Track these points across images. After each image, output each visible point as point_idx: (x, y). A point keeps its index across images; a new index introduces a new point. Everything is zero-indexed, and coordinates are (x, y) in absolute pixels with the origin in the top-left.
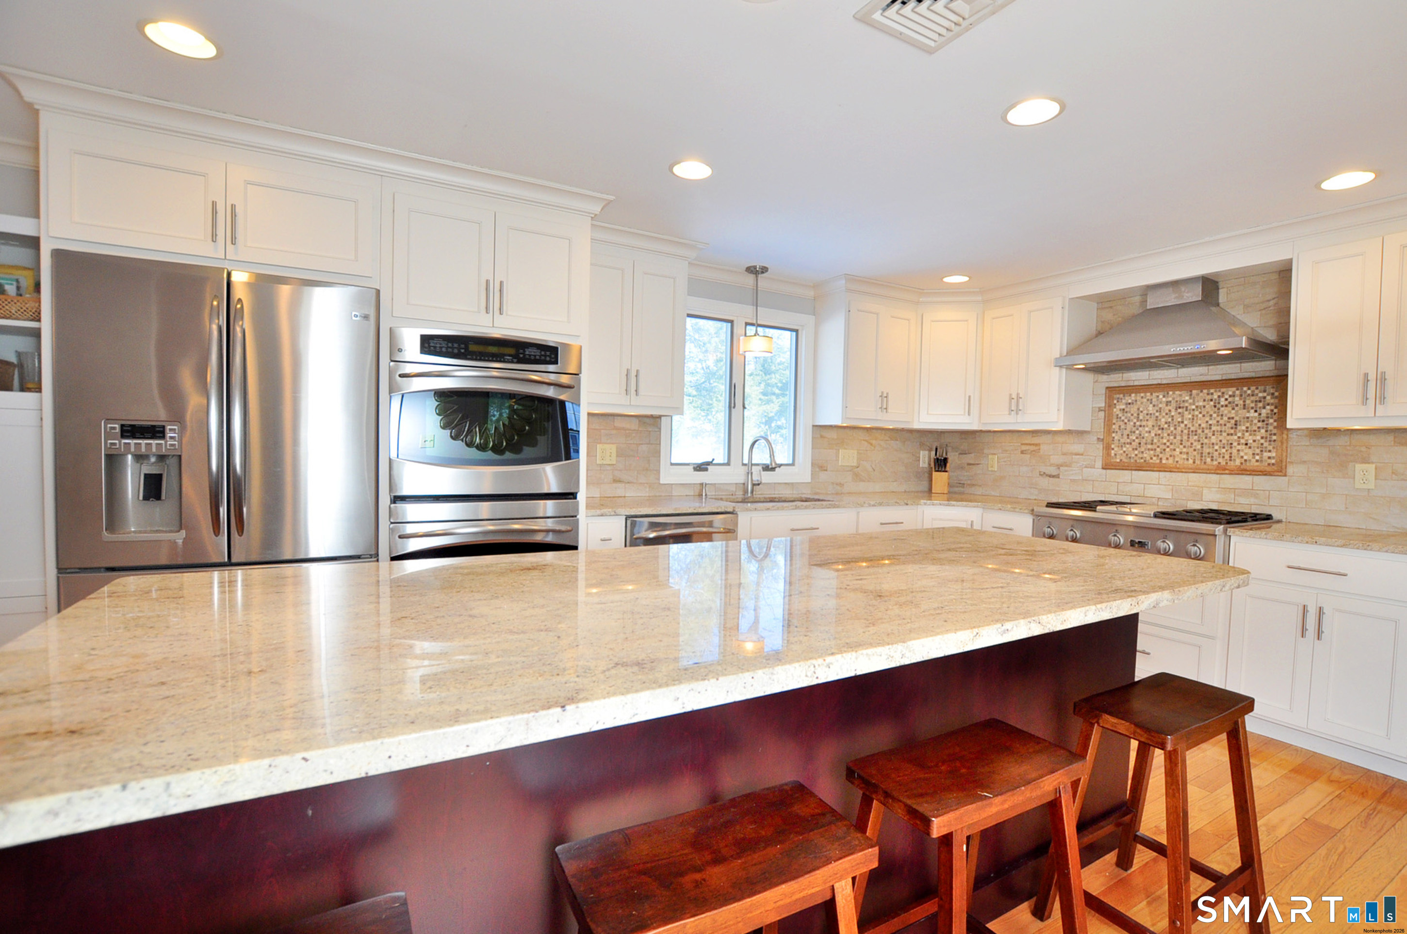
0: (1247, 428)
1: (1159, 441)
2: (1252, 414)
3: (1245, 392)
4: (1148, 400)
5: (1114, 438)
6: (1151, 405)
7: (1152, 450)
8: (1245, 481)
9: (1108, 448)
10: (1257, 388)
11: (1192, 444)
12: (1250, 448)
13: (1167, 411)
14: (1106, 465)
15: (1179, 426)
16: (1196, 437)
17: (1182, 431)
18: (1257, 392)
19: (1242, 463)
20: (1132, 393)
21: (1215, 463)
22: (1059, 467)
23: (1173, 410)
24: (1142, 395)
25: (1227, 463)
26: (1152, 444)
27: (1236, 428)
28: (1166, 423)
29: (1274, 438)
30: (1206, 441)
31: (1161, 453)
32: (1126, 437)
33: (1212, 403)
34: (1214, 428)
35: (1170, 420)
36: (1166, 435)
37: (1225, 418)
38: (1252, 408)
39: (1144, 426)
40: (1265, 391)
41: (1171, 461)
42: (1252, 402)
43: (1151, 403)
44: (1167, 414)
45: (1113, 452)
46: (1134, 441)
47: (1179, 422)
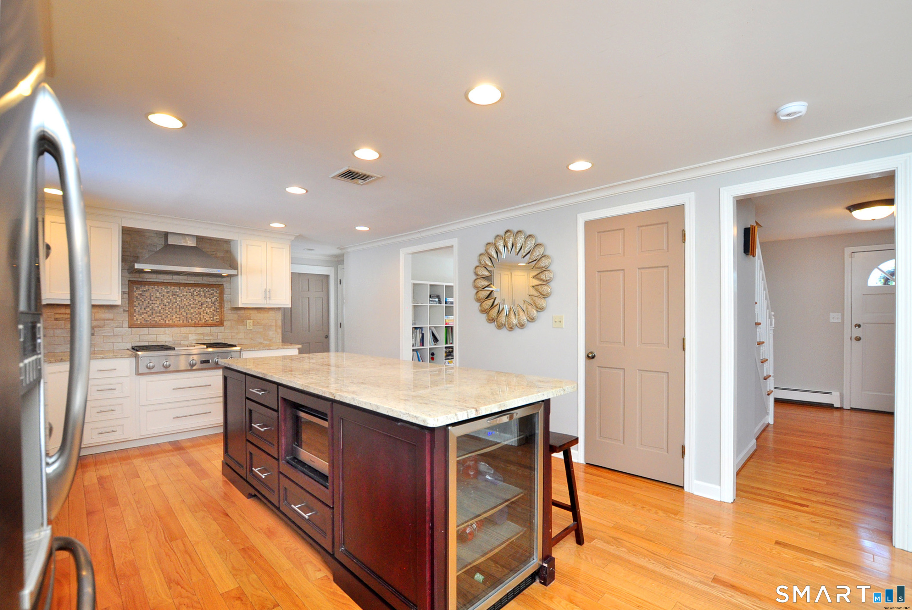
0: (207, 306)
1: (163, 311)
2: (208, 300)
3: (205, 290)
4: (156, 290)
5: (135, 310)
6: (158, 293)
7: (160, 316)
8: (207, 330)
9: (132, 316)
10: (210, 289)
11: (181, 313)
12: (208, 315)
13: (168, 296)
14: (131, 326)
15: (175, 304)
16: (183, 310)
17: (176, 307)
18: (210, 290)
19: (205, 322)
20: (146, 285)
21: (193, 322)
23: (171, 296)
24: (152, 287)
25: (199, 322)
26: (160, 313)
27: (202, 306)
28: (167, 302)
29: (218, 310)
30: (188, 312)
31: (165, 318)
32: (143, 309)
33: (190, 294)
34: (192, 306)
35: (169, 301)
36: (167, 308)
37: (197, 301)
38: (208, 297)
39: (154, 304)
40: (213, 290)
41: (171, 322)
42: (208, 295)
43: (158, 292)
44: (167, 298)
45: (135, 318)
46: (149, 311)
47: (174, 302)
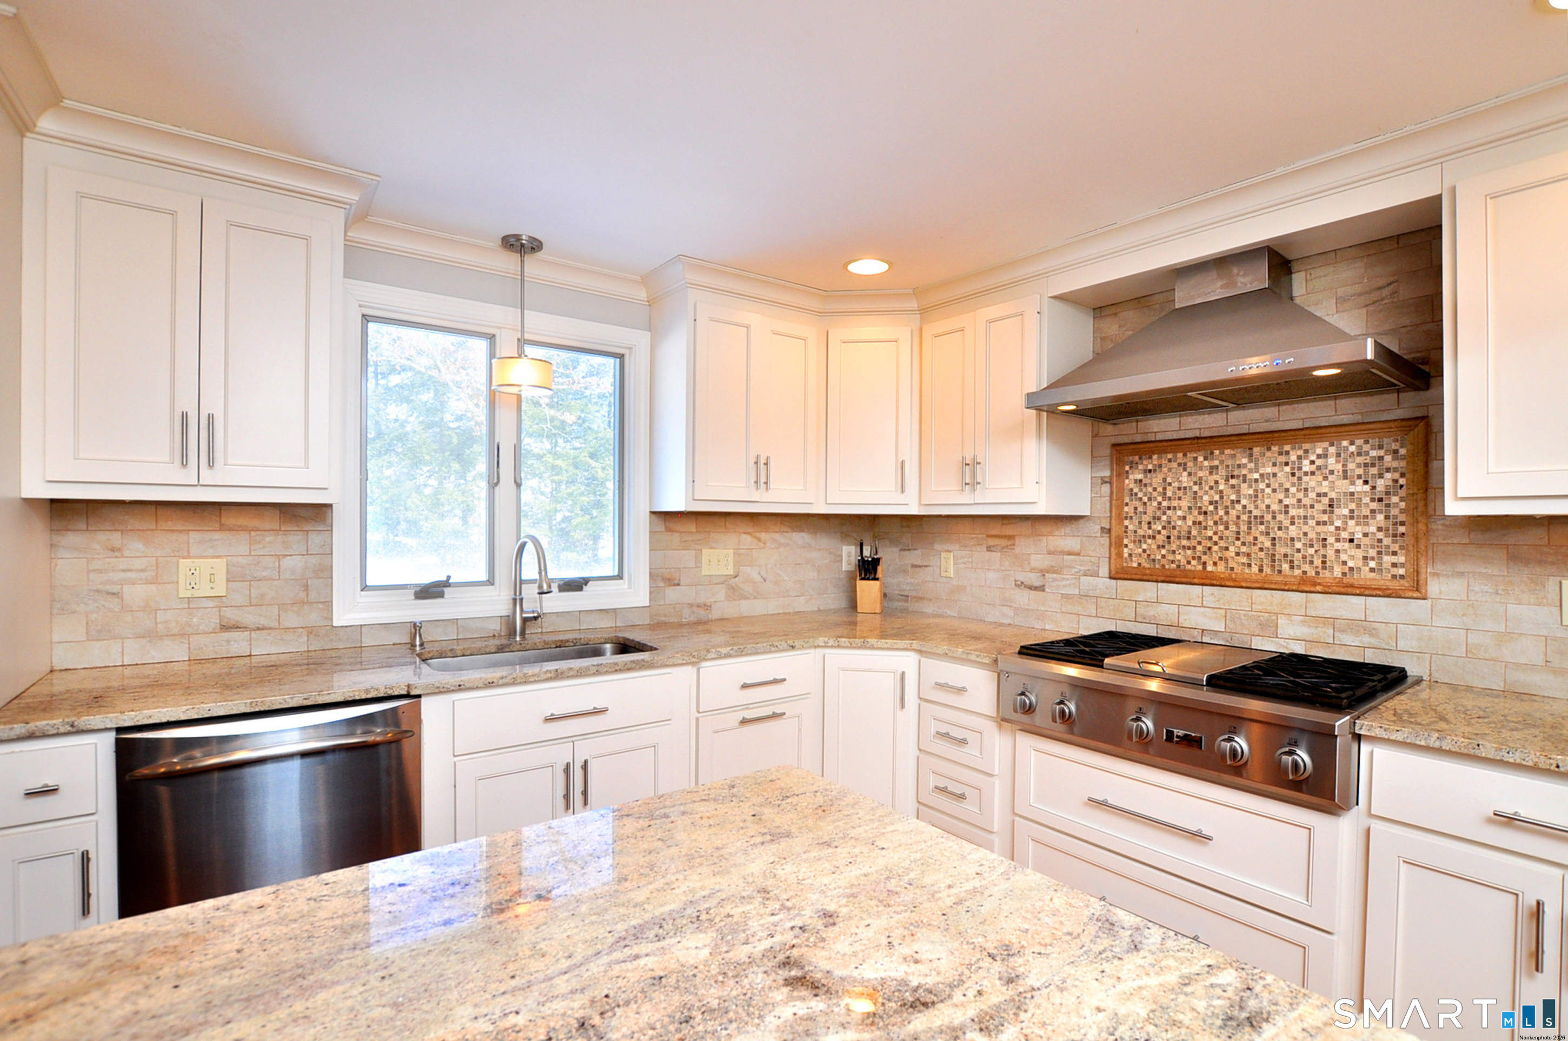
0: (1352, 511)
1: (1200, 533)
2: (1359, 487)
3: (1346, 449)
4: (1179, 465)
5: (1127, 527)
6: (1185, 474)
7: (1189, 548)
8: (1352, 606)
9: (1117, 545)
10: (1367, 442)
11: (1256, 539)
12: (1358, 546)
13: (1212, 484)
14: (1117, 573)
15: (1234, 508)
16: (1262, 528)
17: (1238, 517)
18: (1366, 448)
19: (1344, 574)
20: (1154, 454)
21: (1297, 572)
22: (1043, 572)
23: (1222, 481)
24: (1170, 456)
25: (1317, 573)
26: (1189, 538)
27: (1332, 512)
28: (1211, 503)
29: (1402, 529)
30: (1280, 534)
31: (1205, 553)
32: (1145, 526)
33: (1287, 469)
34: (1293, 512)
35: (1217, 498)
36: (1211, 523)
37: (1312, 495)
38: (1359, 477)
39: (1175, 508)
40: (1380, 447)
41: (1221, 567)
42: (1359, 466)
43: (1185, 470)
44: (1211, 488)
45: (1126, 550)
46: (1159, 532)
47: (1232, 502)
